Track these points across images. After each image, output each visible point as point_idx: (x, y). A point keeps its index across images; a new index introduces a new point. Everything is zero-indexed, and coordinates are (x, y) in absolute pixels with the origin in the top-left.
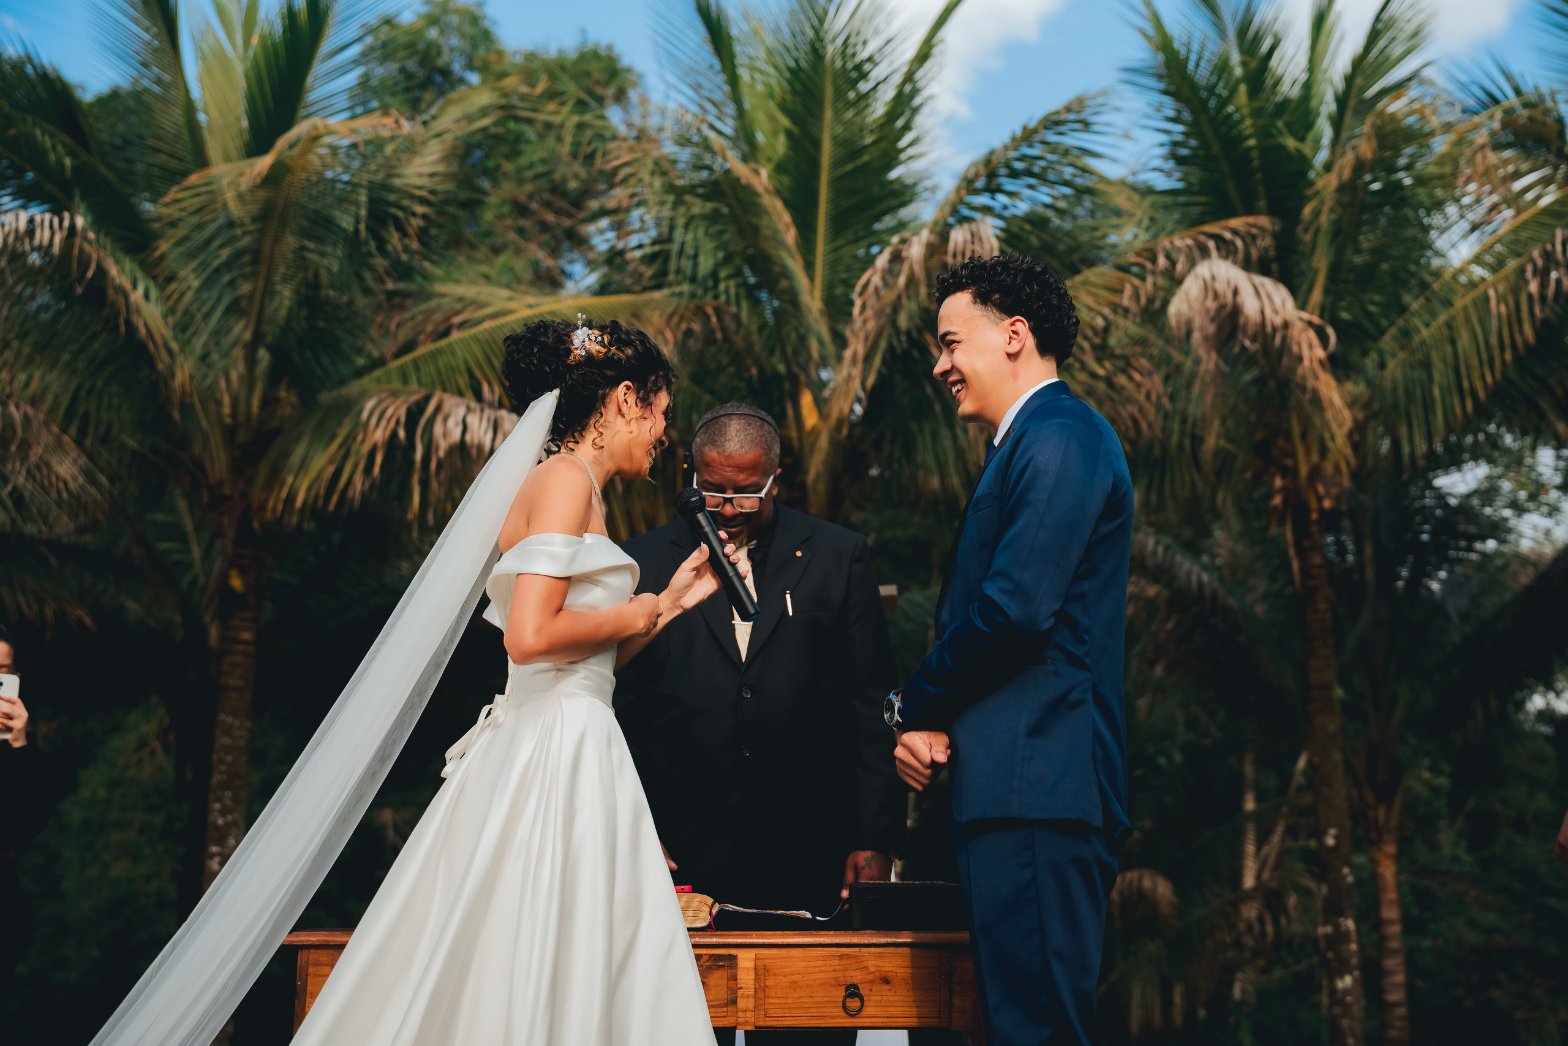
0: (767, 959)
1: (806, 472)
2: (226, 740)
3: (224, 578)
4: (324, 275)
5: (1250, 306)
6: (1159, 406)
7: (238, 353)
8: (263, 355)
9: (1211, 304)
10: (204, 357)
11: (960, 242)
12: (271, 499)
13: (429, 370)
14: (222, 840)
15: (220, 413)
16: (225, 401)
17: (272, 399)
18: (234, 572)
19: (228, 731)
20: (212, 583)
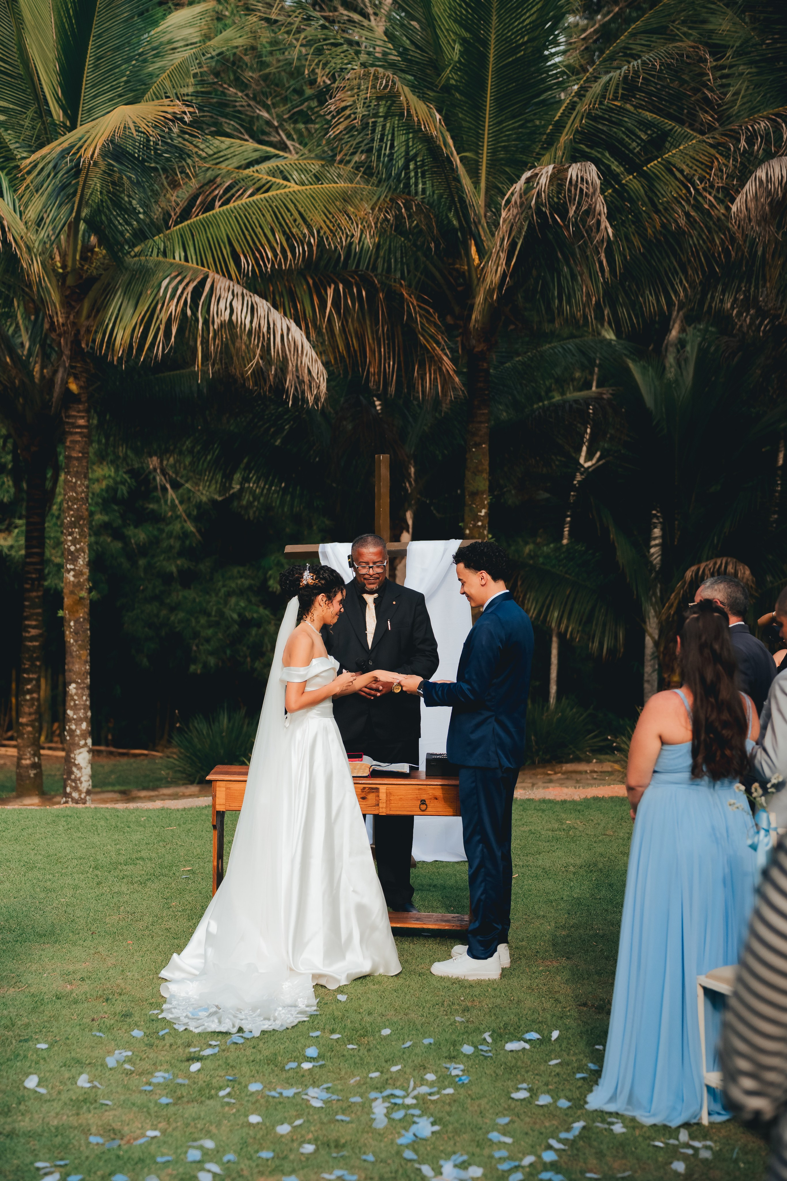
0: (391, 789)
3: (65, 383)
8: (82, 226)
9: (765, 201)
11: (574, 178)
12: (96, 332)
13: (201, 238)
14: (74, 561)
15: (54, 265)
16: (58, 258)
17: (87, 249)
18: (71, 380)
19: (73, 488)
20: (57, 389)
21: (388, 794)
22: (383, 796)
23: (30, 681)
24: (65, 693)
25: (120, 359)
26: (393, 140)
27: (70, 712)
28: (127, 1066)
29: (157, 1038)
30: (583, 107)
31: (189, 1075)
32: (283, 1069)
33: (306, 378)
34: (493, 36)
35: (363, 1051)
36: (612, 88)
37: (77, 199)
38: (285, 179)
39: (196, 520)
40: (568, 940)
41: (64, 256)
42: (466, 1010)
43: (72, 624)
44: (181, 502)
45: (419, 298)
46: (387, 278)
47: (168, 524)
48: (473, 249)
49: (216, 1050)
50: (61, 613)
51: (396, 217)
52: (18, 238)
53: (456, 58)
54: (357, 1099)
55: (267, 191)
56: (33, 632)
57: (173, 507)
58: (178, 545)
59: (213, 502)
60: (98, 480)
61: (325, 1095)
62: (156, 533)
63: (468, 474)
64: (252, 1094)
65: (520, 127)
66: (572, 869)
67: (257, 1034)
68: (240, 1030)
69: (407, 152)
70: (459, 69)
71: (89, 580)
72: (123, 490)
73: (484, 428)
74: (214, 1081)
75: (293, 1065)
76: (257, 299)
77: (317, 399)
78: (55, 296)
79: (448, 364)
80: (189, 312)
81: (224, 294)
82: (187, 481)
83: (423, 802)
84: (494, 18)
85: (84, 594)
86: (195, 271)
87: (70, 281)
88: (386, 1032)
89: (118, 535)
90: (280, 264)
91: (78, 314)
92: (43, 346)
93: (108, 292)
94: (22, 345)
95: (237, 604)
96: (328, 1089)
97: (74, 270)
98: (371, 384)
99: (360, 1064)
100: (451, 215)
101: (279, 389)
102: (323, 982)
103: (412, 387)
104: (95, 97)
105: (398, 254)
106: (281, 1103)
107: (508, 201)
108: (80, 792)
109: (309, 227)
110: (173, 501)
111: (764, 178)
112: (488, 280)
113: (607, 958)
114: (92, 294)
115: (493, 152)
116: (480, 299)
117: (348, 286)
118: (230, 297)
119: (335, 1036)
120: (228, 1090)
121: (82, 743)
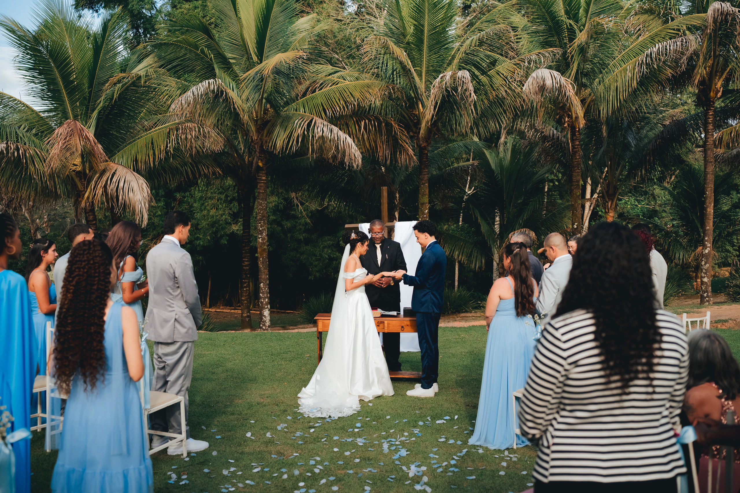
0: (389, 322)
3: (257, 163)
5: (549, 83)
8: (264, 101)
11: (460, 76)
12: (269, 142)
13: (311, 104)
14: (261, 234)
15: (253, 116)
16: (254, 114)
17: (266, 110)
18: (260, 161)
19: (261, 205)
20: (254, 165)
21: (388, 324)
22: (386, 325)
23: (245, 283)
24: (259, 287)
25: (279, 152)
26: (387, 63)
27: (261, 295)
28: (285, 430)
29: (297, 420)
30: (462, 50)
31: (310, 433)
32: (347, 431)
33: (353, 158)
34: (426, 23)
35: (379, 425)
36: (474, 42)
37: (262, 90)
38: (344, 80)
39: (310, 218)
40: (462, 381)
41: (257, 113)
42: (421, 408)
43: (261, 259)
44: (304, 211)
45: (399, 125)
46: (386, 117)
47: (299, 220)
48: (420, 105)
49: (320, 424)
50: (256, 255)
51: (389, 93)
52: (239, 106)
53: (412, 31)
54: (377, 442)
55: (337, 84)
56: (246, 263)
57: (301, 213)
58: (303, 228)
59: (317, 210)
60: (271, 202)
61: (364, 441)
62: (294, 223)
63: (420, 196)
64: (335, 440)
65: (438, 57)
66: (464, 354)
67: (336, 418)
68: (330, 417)
69: (393, 69)
70: (413, 36)
71: (267, 241)
72: (281, 206)
73: (426, 177)
74: (320, 436)
75: (351, 430)
76: (333, 126)
77: (358, 166)
78: (253, 129)
79: (411, 152)
80: (306, 133)
81: (320, 125)
82: (307, 202)
83: (402, 327)
84: (426, 16)
85: (265, 247)
86: (309, 117)
87: (259, 122)
88: (388, 417)
89: (279, 224)
90: (342, 113)
91: (262, 135)
92: (249, 149)
93: (274, 126)
94: (241, 148)
95: (327, 251)
96: (365, 439)
97: (261, 118)
98: (380, 160)
99: (378, 429)
100: (411, 92)
101: (342, 163)
102: (363, 399)
103: (396, 161)
104: (269, 51)
105: (390, 108)
106: (346, 444)
107: (434, 86)
108: (266, 326)
109: (354, 98)
110: (301, 210)
111: (535, 77)
112: (427, 117)
113: (477, 388)
114: (267, 127)
115: (428, 67)
116: (423, 125)
117: (370, 121)
118: (322, 126)
119: (368, 419)
120: (325, 439)
121: (266, 307)
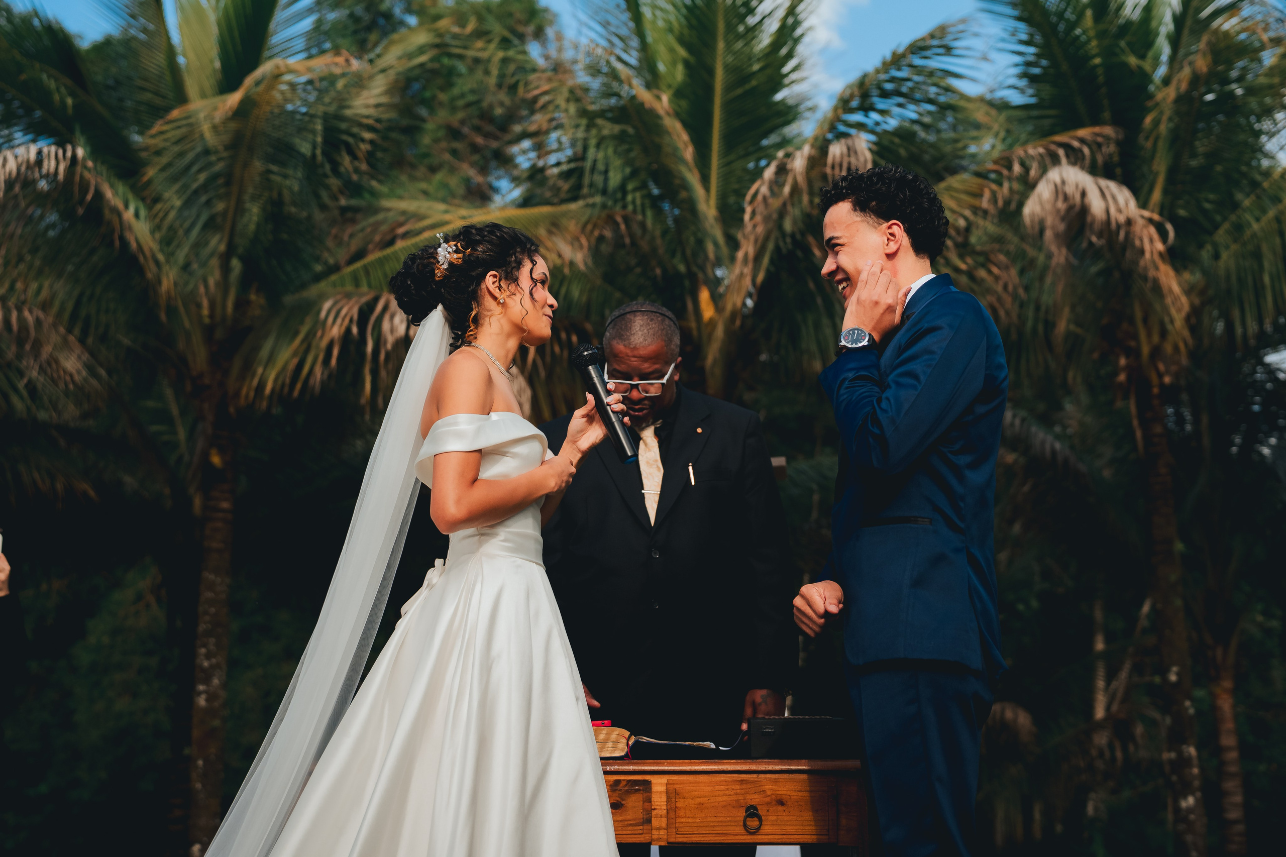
0: (677, 784)
1: (704, 358)
2: (209, 595)
3: (206, 456)
4: (286, 193)
5: (1097, 206)
6: (1015, 296)
7: (215, 262)
8: (236, 264)
9: (1061, 205)
10: (186, 267)
11: (838, 154)
13: (377, 274)
14: (207, 681)
15: (200, 316)
16: (206, 308)
18: (214, 452)
19: (211, 587)
20: (195, 461)
21: (672, 795)
22: (659, 800)
25: (270, 402)
41: (212, 302)
43: (200, 763)
48: (705, 297)
50: (187, 751)
51: (613, 234)
53: (678, 80)
71: (225, 705)
80: (355, 330)
83: (752, 812)
84: (720, 43)
85: (217, 723)
87: (219, 334)
91: (227, 373)
97: (223, 321)
100: (677, 260)
107: (754, 196)
111: (1057, 183)
114: (242, 349)
